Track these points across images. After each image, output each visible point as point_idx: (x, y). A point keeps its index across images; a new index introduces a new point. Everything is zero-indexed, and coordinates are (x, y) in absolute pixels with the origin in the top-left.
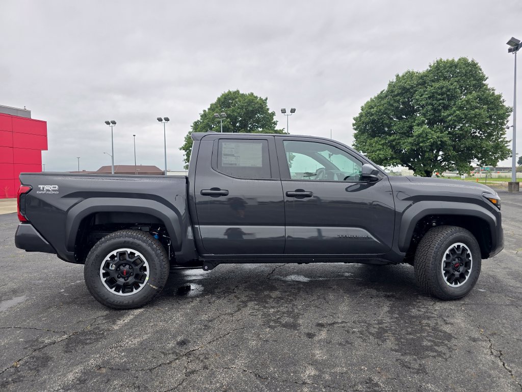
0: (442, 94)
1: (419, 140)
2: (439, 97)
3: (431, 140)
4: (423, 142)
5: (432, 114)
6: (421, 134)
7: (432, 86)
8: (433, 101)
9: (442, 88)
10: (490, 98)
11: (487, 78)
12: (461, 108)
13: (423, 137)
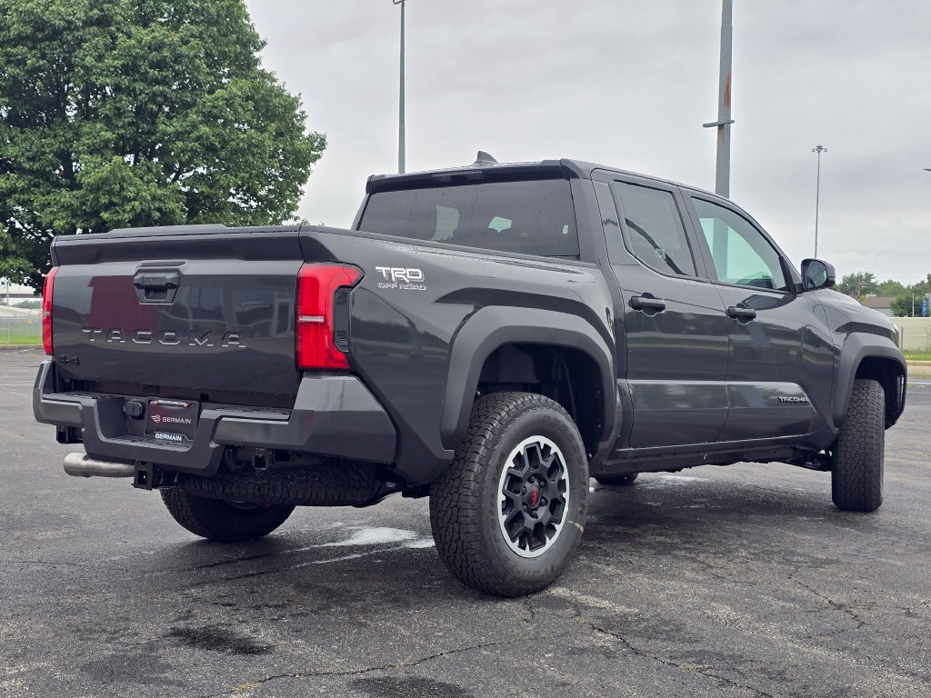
0: (158, 65)
1: (97, 199)
2: (154, 73)
3: (137, 203)
4: (109, 206)
5: (131, 124)
6: (105, 181)
7: (129, 37)
8: (135, 81)
9: (159, 47)
10: (276, 101)
11: (264, 44)
12: (210, 118)
13: (110, 193)
